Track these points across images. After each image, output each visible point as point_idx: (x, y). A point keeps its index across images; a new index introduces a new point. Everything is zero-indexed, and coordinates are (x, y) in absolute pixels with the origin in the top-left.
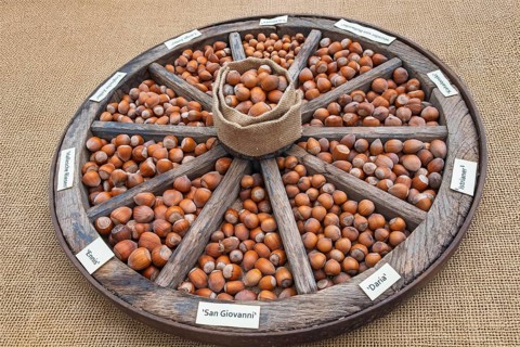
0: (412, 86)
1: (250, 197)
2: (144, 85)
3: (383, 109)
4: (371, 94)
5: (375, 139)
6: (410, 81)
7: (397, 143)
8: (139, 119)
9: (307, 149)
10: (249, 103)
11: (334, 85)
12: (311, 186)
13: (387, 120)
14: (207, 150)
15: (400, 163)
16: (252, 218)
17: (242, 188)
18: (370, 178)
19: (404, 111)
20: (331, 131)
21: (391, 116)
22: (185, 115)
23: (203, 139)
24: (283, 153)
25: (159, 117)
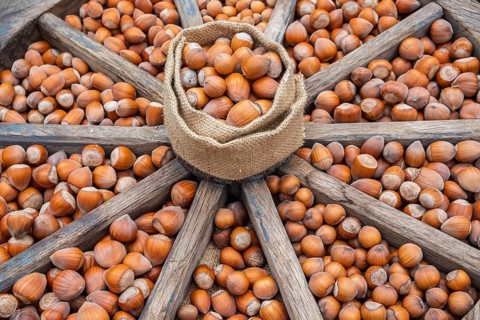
0: (461, 51)
1: (229, 243)
2: (33, 52)
3: (419, 93)
4: (399, 63)
5: (412, 141)
6: (458, 42)
7: (444, 149)
8: (34, 116)
9: (312, 161)
10: (225, 101)
11: (342, 50)
12: (324, 223)
13: (428, 111)
14: (155, 167)
15: (452, 178)
16: (237, 279)
17: (216, 228)
18: (412, 207)
19: (453, 95)
20: (346, 130)
21: (433, 103)
22: (111, 106)
23: (148, 150)
24: (279, 171)
25: (67, 110)
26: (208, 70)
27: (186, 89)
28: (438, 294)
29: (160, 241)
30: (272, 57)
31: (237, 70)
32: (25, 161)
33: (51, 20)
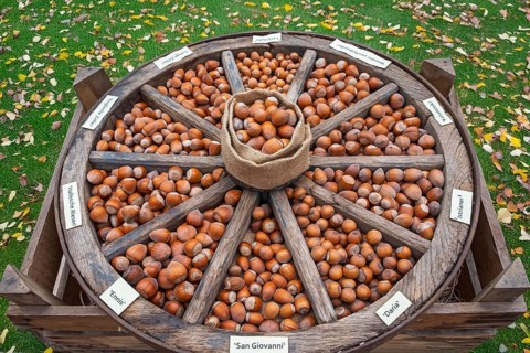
0: (409, 113)
1: (261, 229)
2: (137, 109)
3: (382, 138)
4: (370, 120)
5: (377, 168)
6: (407, 108)
7: (397, 173)
8: (138, 148)
9: (314, 179)
10: (260, 138)
11: (334, 111)
12: (321, 217)
13: (388, 149)
14: (215, 181)
15: (402, 191)
16: (266, 250)
17: (253, 219)
18: (376, 208)
19: (403, 140)
20: (335, 160)
21: (391, 144)
22: (187, 143)
23: (210, 170)
24: (293, 185)
25: (159, 145)
26: (250, 119)
27: (236, 131)
28: (391, 260)
29: (218, 226)
30: (291, 112)
31: (268, 119)
32: (133, 176)
33: (148, 88)
